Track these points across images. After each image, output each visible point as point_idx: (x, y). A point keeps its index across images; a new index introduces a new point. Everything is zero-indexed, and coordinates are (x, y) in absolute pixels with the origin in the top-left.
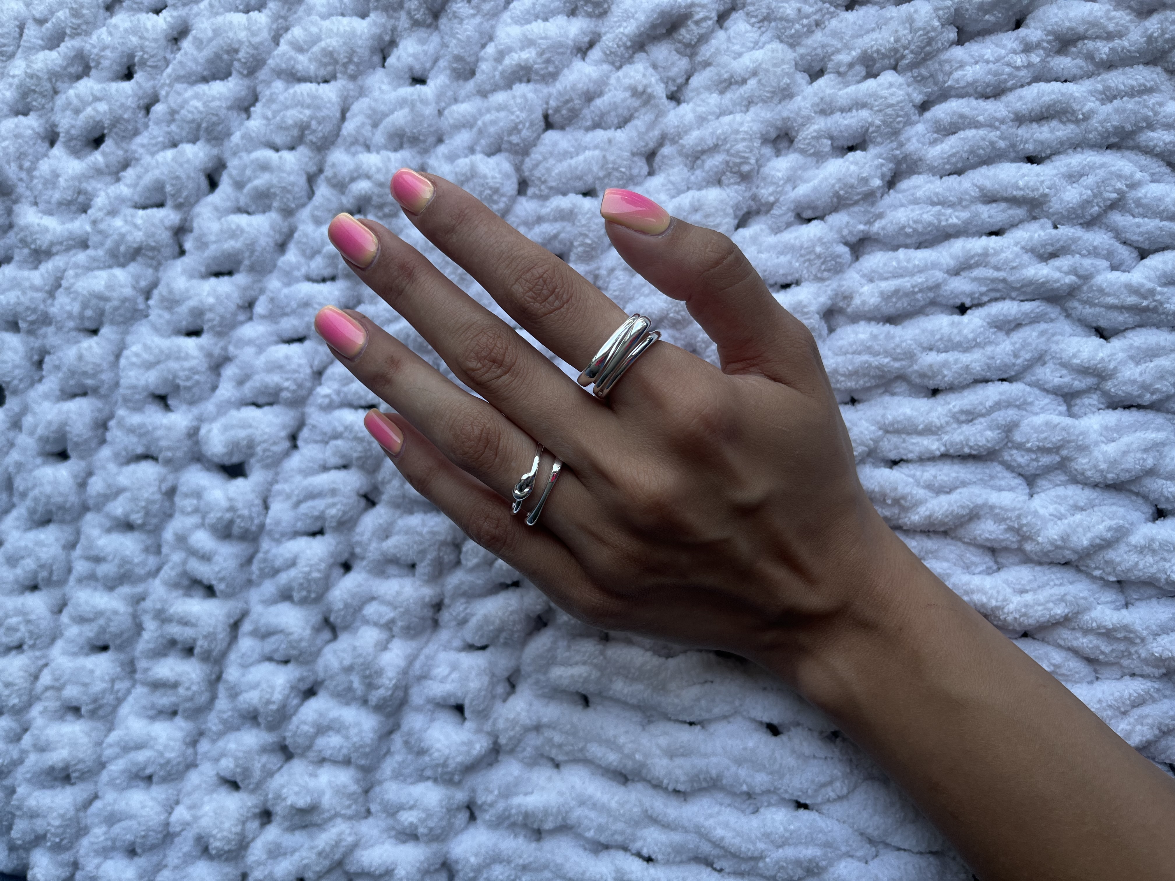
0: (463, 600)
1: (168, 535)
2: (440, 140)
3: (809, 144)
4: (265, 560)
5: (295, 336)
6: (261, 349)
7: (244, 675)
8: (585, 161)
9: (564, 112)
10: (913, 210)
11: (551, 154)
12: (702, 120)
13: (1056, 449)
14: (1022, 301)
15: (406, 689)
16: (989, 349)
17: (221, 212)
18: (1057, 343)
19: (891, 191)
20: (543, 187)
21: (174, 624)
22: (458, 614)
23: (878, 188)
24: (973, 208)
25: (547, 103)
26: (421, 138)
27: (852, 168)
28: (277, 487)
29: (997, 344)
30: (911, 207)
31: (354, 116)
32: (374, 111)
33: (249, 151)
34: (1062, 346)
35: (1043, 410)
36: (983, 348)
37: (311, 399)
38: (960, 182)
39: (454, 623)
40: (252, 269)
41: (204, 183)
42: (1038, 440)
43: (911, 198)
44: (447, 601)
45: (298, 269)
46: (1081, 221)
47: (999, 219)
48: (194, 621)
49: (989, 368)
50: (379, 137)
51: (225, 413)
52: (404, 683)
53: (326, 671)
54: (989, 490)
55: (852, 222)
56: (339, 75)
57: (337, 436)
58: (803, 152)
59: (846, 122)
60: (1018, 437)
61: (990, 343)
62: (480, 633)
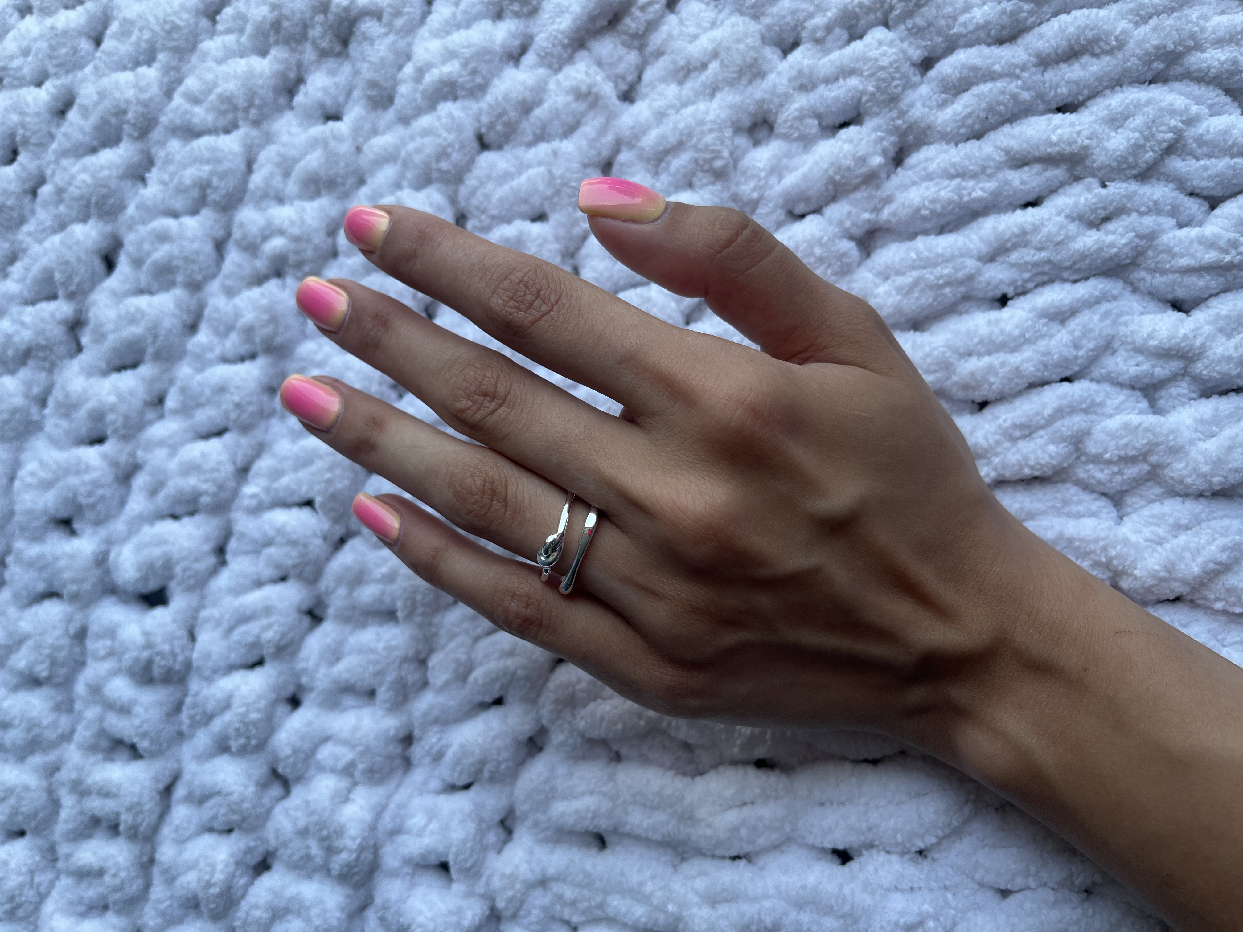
0: (435, 729)
1: (80, 688)
2: (362, 182)
3: (791, 127)
4: (195, 705)
5: (214, 429)
6: (174, 449)
7: (180, 853)
8: (529, 179)
9: (499, 127)
10: (927, 188)
11: (489, 177)
12: (660, 116)
13: (1142, 456)
14: (1075, 281)
15: (376, 849)
16: (1042, 344)
17: (119, 296)
18: (1126, 324)
19: (899, 169)
20: (483, 217)
21: (93, 796)
22: (431, 748)
23: (880, 166)
24: (1000, 176)
25: (479, 121)
26: (339, 180)
27: (847, 147)
28: (204, 613)
29: (1051, 336)
30: (924, 185)
31: (261, 166)
32: (282, 156)
33: (145, 222)
34: (1132, 327)
35: (1118, 410)
36: (1035, 343)
37: (237, 503)
38: (980, 147)
39: (428, 760)
40: (158, 357)
41: (99, 266)
42: (1118, 448)
43: (923, 173)
44: (416, 733)
45: (211, 349)
46: (1135, 172)
47: (1034, 184)
48: (115, 790)
49: (1046, 366)
50: (292, 187)
51: (138, 531)
52: (372, 842)
53: (277, 838)
54: (1063, 520)
55: (854, 211)
56: (241, 123)
57: (269, 542)
58: (786, 137)
59: (833, 95)
60: (1092, 448)
61: (1042, 337)
62: (458, 768)
